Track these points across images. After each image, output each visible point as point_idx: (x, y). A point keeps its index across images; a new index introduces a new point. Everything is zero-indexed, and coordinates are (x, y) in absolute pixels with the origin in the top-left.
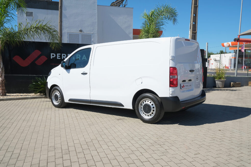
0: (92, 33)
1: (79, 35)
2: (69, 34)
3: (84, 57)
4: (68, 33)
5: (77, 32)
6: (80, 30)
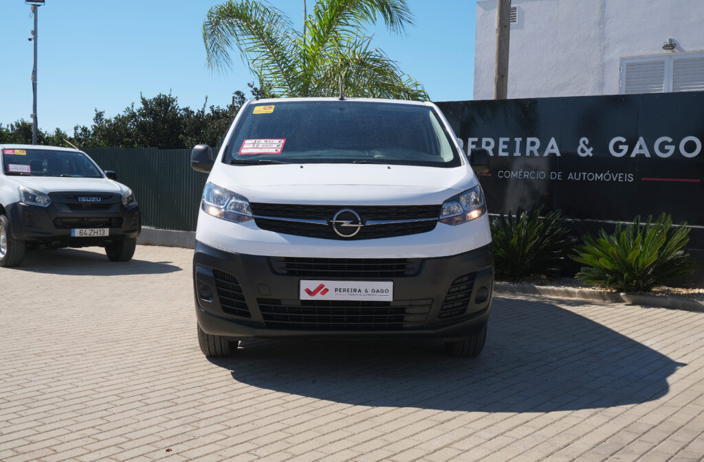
1: (663, 63)
3: (552, 148)
4: (622, 59)
5: (657, 52)
6: (668, 42)
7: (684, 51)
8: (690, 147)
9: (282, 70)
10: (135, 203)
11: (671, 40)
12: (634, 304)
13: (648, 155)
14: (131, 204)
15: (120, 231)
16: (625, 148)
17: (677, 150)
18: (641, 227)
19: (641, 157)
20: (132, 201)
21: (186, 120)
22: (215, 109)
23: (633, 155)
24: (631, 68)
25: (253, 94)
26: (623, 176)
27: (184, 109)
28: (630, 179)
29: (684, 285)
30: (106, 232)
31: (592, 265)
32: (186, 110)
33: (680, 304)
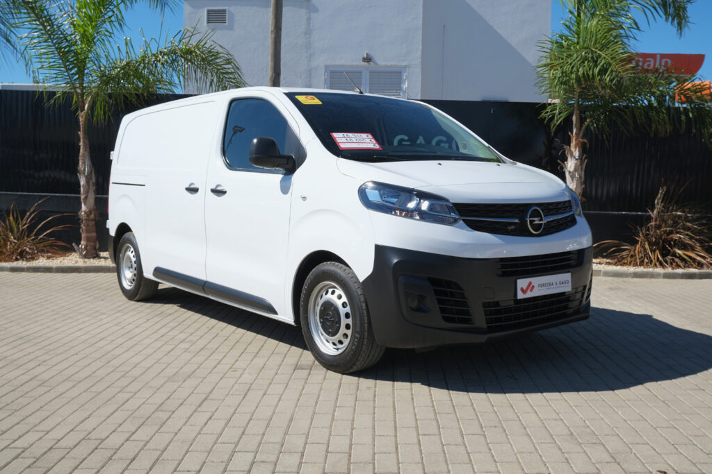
0: (404, 64)
1: (361, 72)
2: (332, 72)
4: (326, 67)
5: (355, 63)
6: (366, 55)
7: (377, 65)
24: (334, 74)
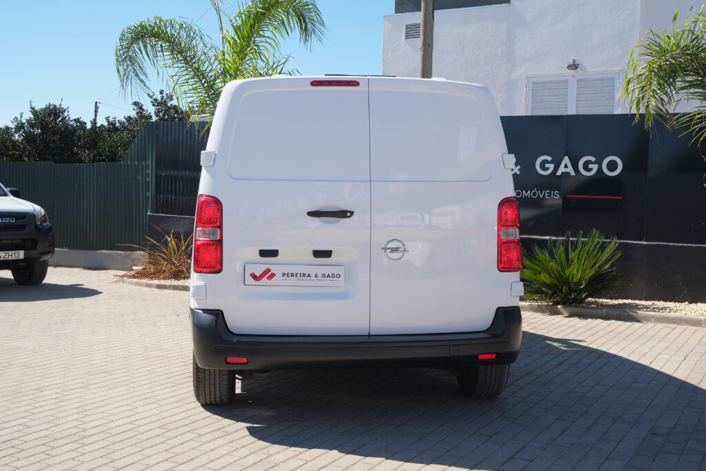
1: (566, 81)
2: (534, 83)
4: (528, 78)
6: (571, 62)
7: (586, 71)
8: (612, 166)
9: (203, 85)
10: (47, 223)
11: (574, 61)
12: (571, 316)
13: (573, 173)
14: (45, 224)
15: (34, 253)
16: (551, 167)
17: (600, 169)
18: (572, 242)
19: (566, 174)
20: (45, 221)
21: (79, 132)
22: (111, 120)
23: (559, 173)
24: (538, 87)
25: (153, 105)
26: (550, 193)
27: (75, 120)
28: (557, 196)
29: (608, 296)
30: (21, 254)
31: (530, 279)
32: (77, 120)
33: (615, 315)
